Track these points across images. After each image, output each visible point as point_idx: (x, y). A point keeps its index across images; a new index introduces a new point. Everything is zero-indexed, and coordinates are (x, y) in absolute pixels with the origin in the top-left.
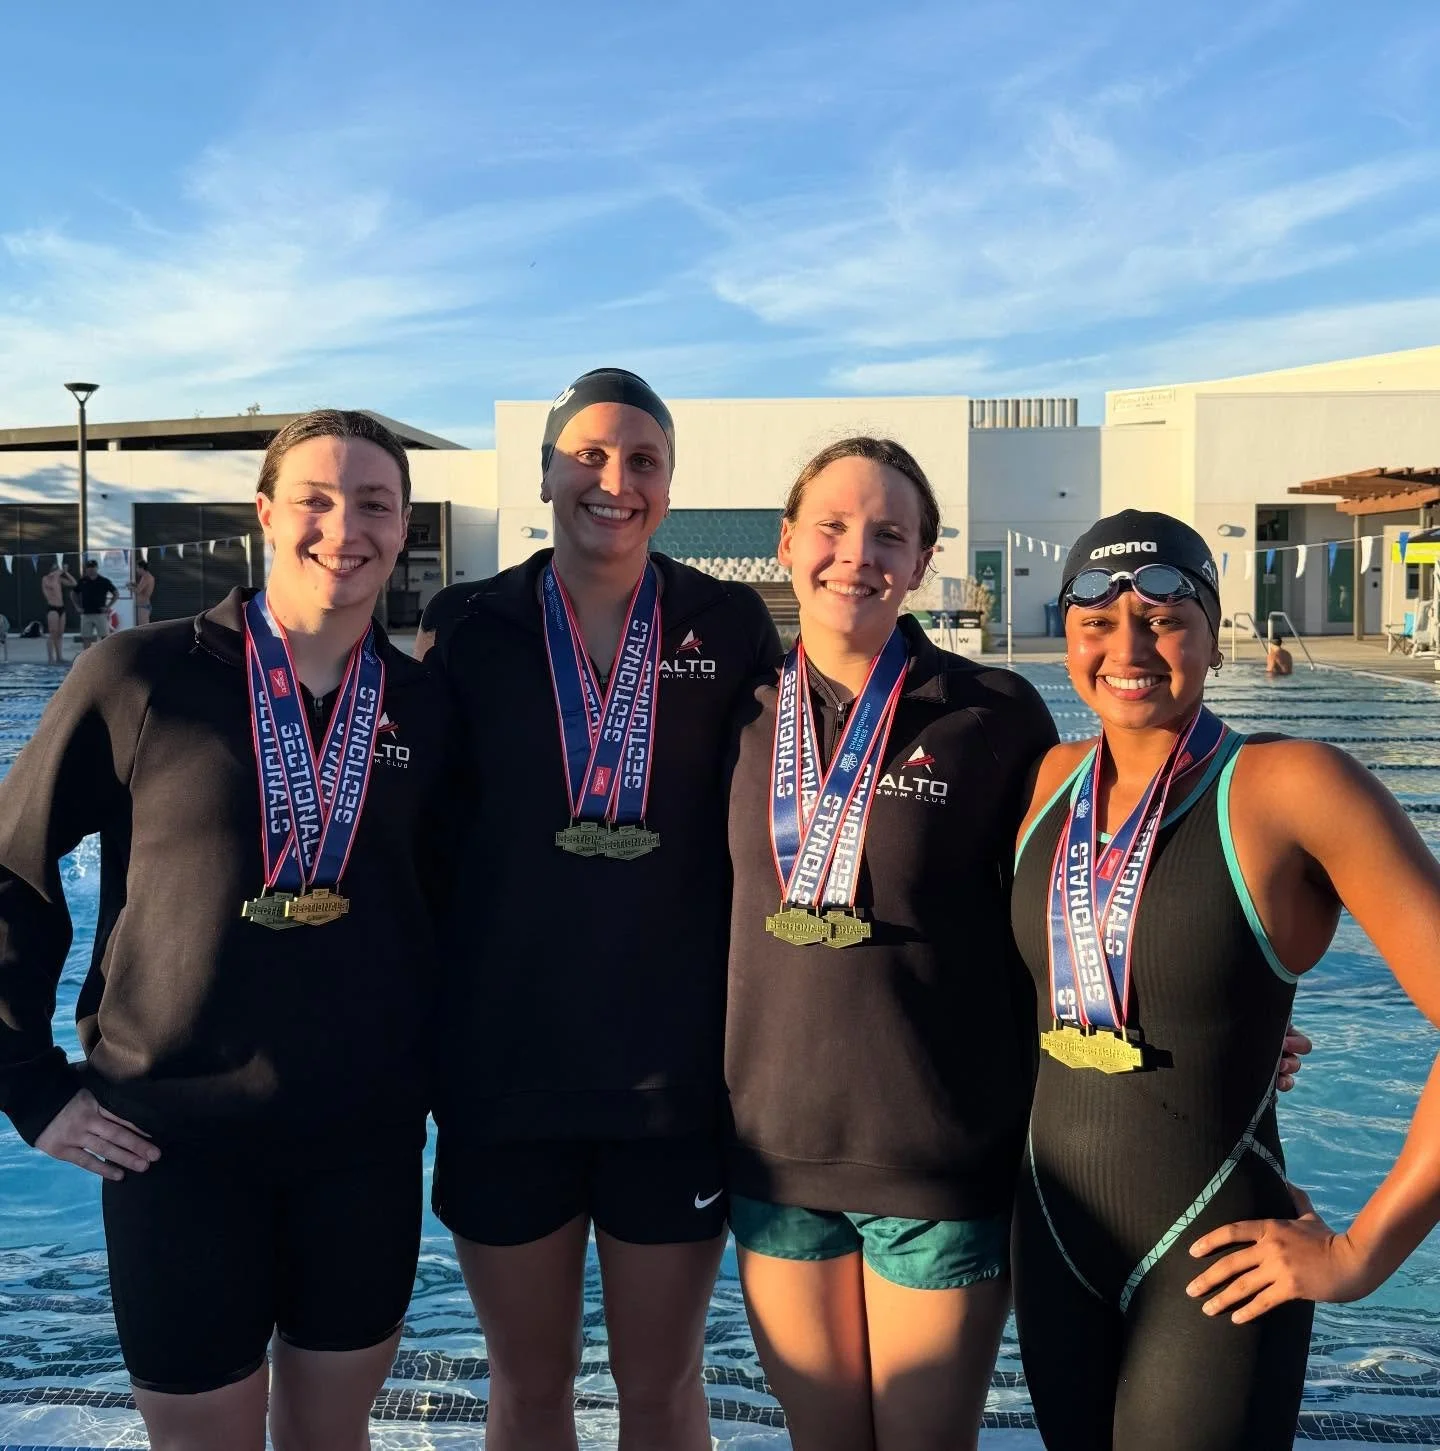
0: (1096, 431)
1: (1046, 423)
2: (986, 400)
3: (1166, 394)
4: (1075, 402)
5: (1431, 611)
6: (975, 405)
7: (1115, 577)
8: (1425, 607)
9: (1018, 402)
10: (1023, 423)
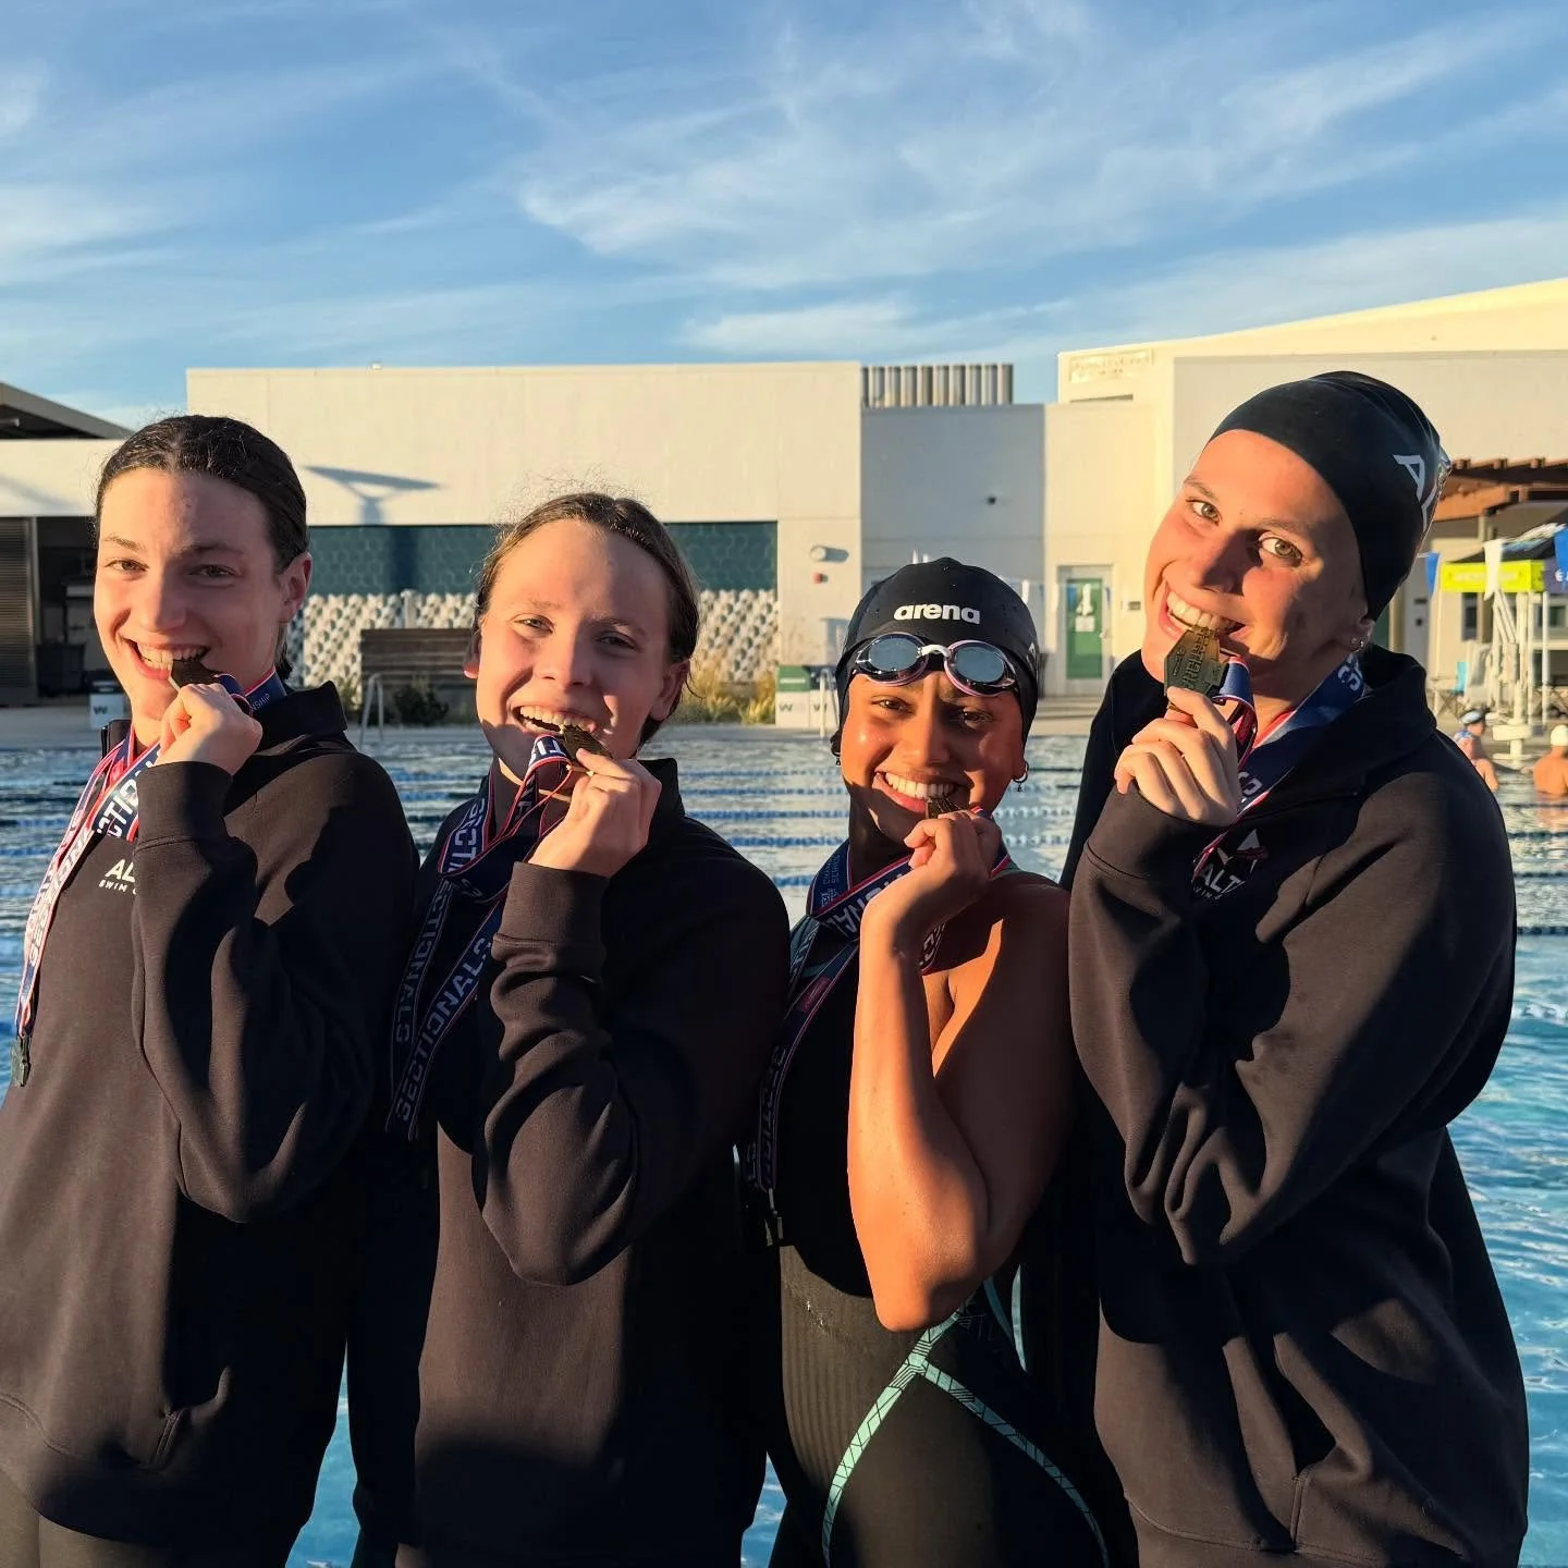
0: (1037, 411)
1: (970, 399)
2: (886, 367)
3: (1141, 355)
4: (1009, 369)
5: (1488, 659)
6: (871, 374)
7: (927, 650)
8: (1482, 654)
9: (930, 370)
10: (937, 399)
